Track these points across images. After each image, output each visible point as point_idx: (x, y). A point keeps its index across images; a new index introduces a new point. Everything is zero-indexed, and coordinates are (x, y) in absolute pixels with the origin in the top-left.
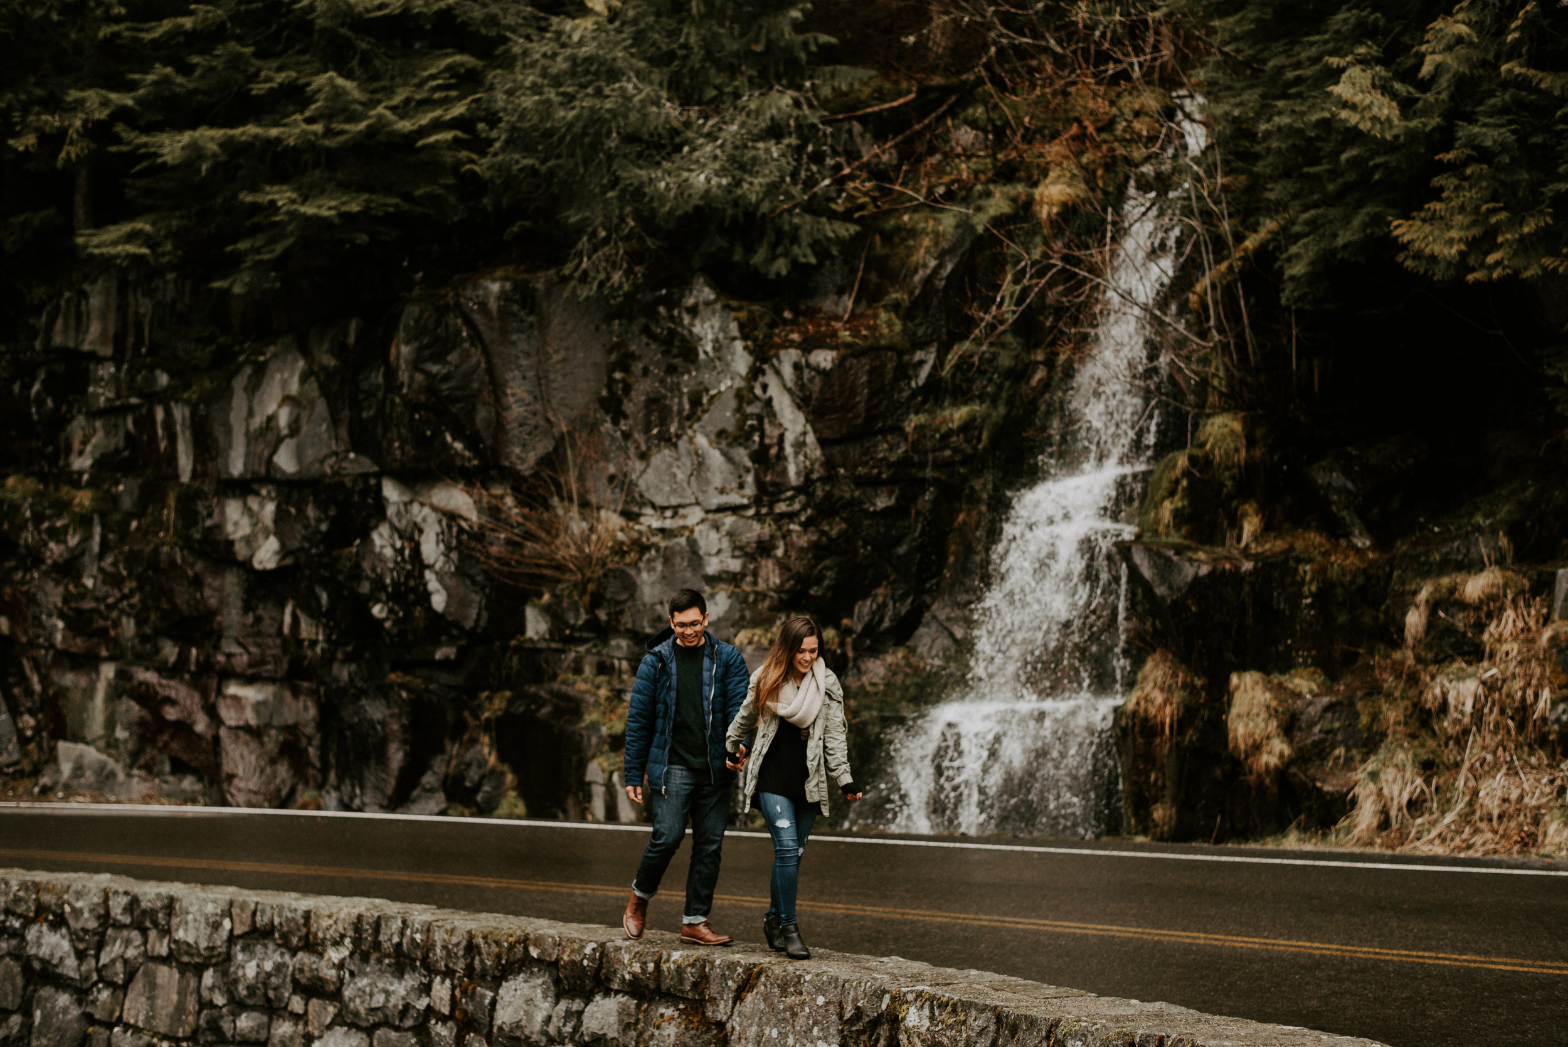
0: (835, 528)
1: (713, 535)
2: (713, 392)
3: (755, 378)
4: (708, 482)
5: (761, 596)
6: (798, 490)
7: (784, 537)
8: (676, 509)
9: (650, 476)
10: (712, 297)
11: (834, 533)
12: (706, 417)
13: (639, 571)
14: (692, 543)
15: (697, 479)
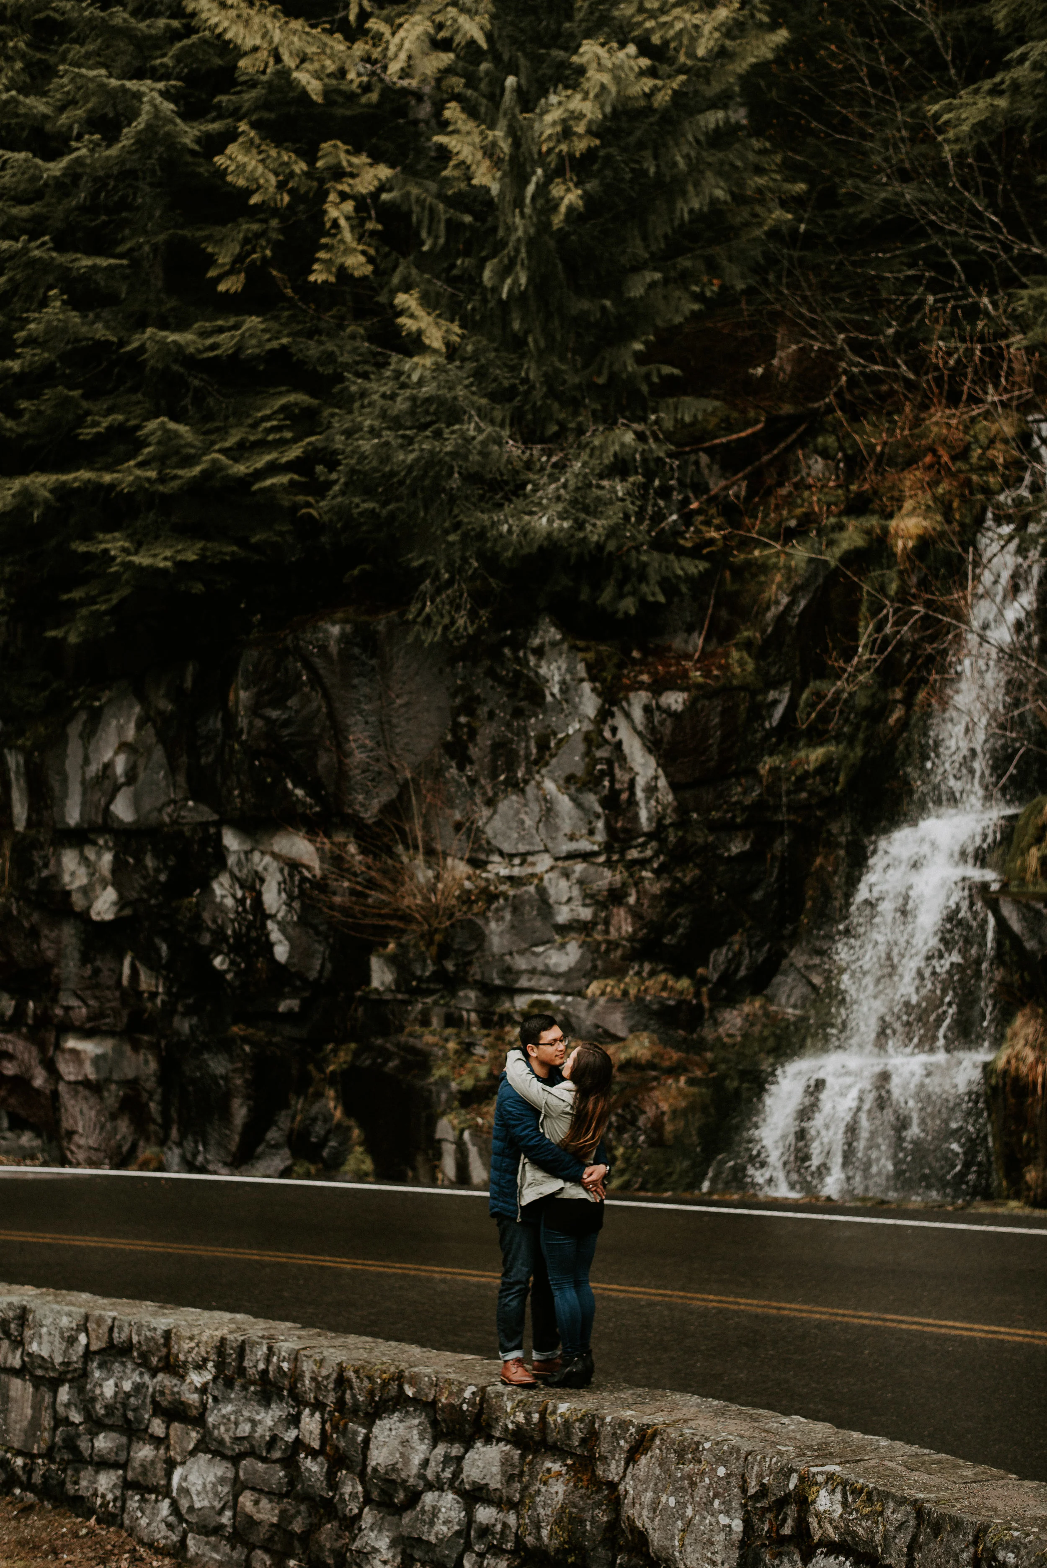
0: (689, 875)
1: (563, 883)
2: (561, 736)
3: (604, 721)
4: (557, 829)
5: (613, 945)
6: (650, 836)
7: (636, 884)
8: (524, 857)
9: (497, 823)
10: (558, 637)
11: (687, 879)
12: (554, 761)
13: (487, 921)
14: (542, 892)
15: (546, 826)
